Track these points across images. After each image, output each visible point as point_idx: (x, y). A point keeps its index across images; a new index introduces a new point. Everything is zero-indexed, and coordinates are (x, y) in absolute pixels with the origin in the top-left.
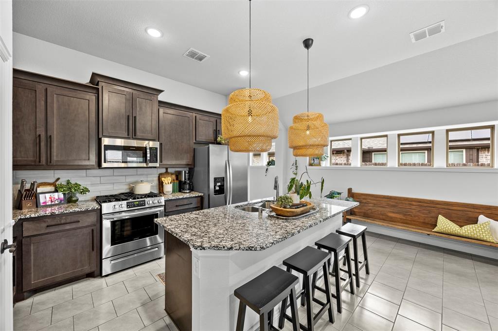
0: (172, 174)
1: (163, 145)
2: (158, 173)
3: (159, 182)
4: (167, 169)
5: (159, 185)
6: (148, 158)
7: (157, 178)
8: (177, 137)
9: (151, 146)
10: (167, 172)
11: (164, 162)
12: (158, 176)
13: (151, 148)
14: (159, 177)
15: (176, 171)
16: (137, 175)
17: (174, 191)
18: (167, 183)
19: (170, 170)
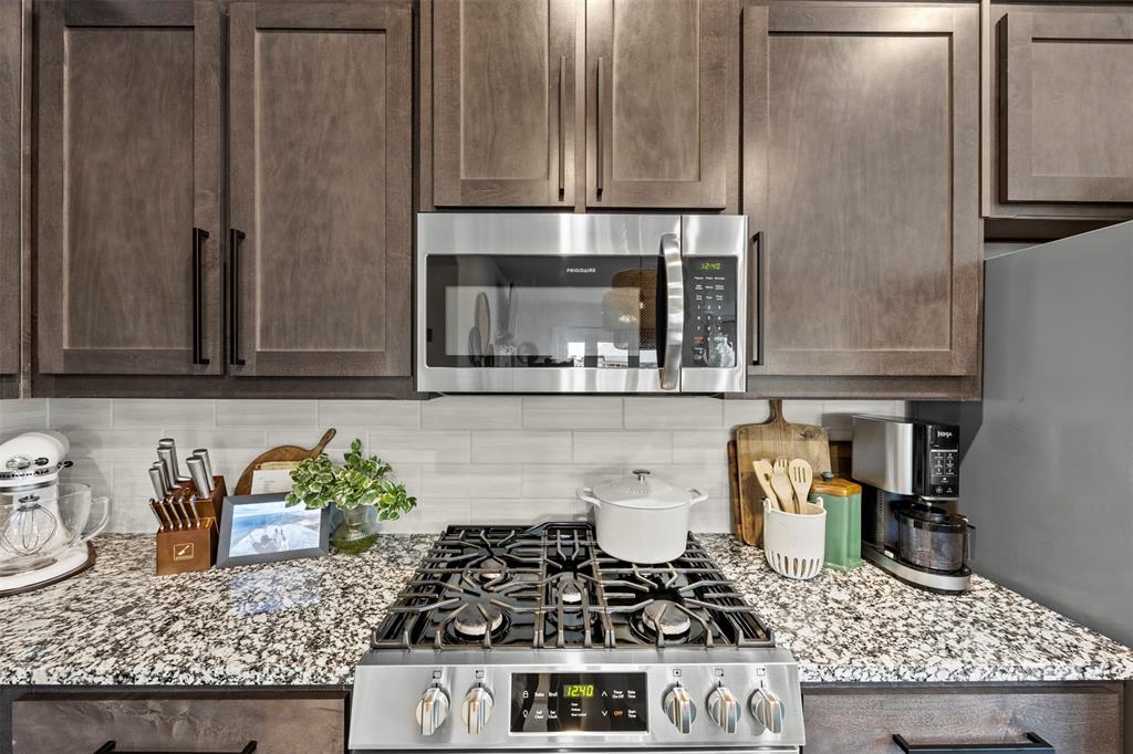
0: (807, 434)
1: (769, 244)
2: (729, 426)
3: (734, 475)
4: (775, 404)
5: (734, 493)
6: (676, 337)
7: (721, 453)
8: (858, 185)
9: (691, 251)
10: (775, 418)
11: (771, 365)
12: (727, 438)
13: (691, 265)
14: (733, 444)
15: (828, 419)
16: (624, 429)
17: (832, 555)
18: (786, 496)
19: (792, 411)
